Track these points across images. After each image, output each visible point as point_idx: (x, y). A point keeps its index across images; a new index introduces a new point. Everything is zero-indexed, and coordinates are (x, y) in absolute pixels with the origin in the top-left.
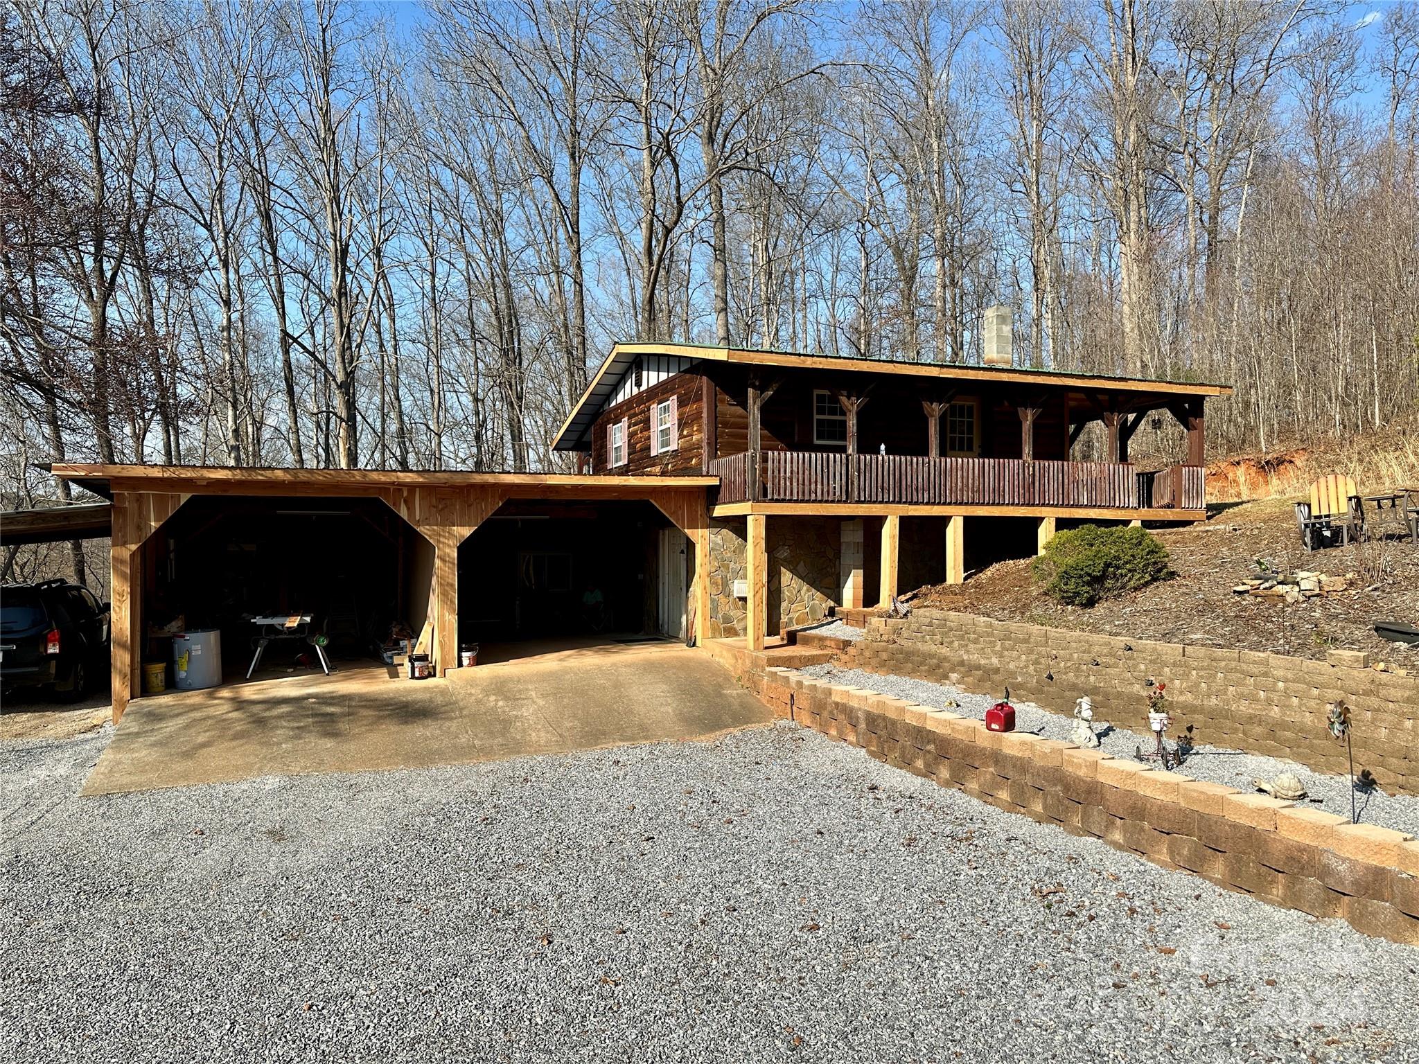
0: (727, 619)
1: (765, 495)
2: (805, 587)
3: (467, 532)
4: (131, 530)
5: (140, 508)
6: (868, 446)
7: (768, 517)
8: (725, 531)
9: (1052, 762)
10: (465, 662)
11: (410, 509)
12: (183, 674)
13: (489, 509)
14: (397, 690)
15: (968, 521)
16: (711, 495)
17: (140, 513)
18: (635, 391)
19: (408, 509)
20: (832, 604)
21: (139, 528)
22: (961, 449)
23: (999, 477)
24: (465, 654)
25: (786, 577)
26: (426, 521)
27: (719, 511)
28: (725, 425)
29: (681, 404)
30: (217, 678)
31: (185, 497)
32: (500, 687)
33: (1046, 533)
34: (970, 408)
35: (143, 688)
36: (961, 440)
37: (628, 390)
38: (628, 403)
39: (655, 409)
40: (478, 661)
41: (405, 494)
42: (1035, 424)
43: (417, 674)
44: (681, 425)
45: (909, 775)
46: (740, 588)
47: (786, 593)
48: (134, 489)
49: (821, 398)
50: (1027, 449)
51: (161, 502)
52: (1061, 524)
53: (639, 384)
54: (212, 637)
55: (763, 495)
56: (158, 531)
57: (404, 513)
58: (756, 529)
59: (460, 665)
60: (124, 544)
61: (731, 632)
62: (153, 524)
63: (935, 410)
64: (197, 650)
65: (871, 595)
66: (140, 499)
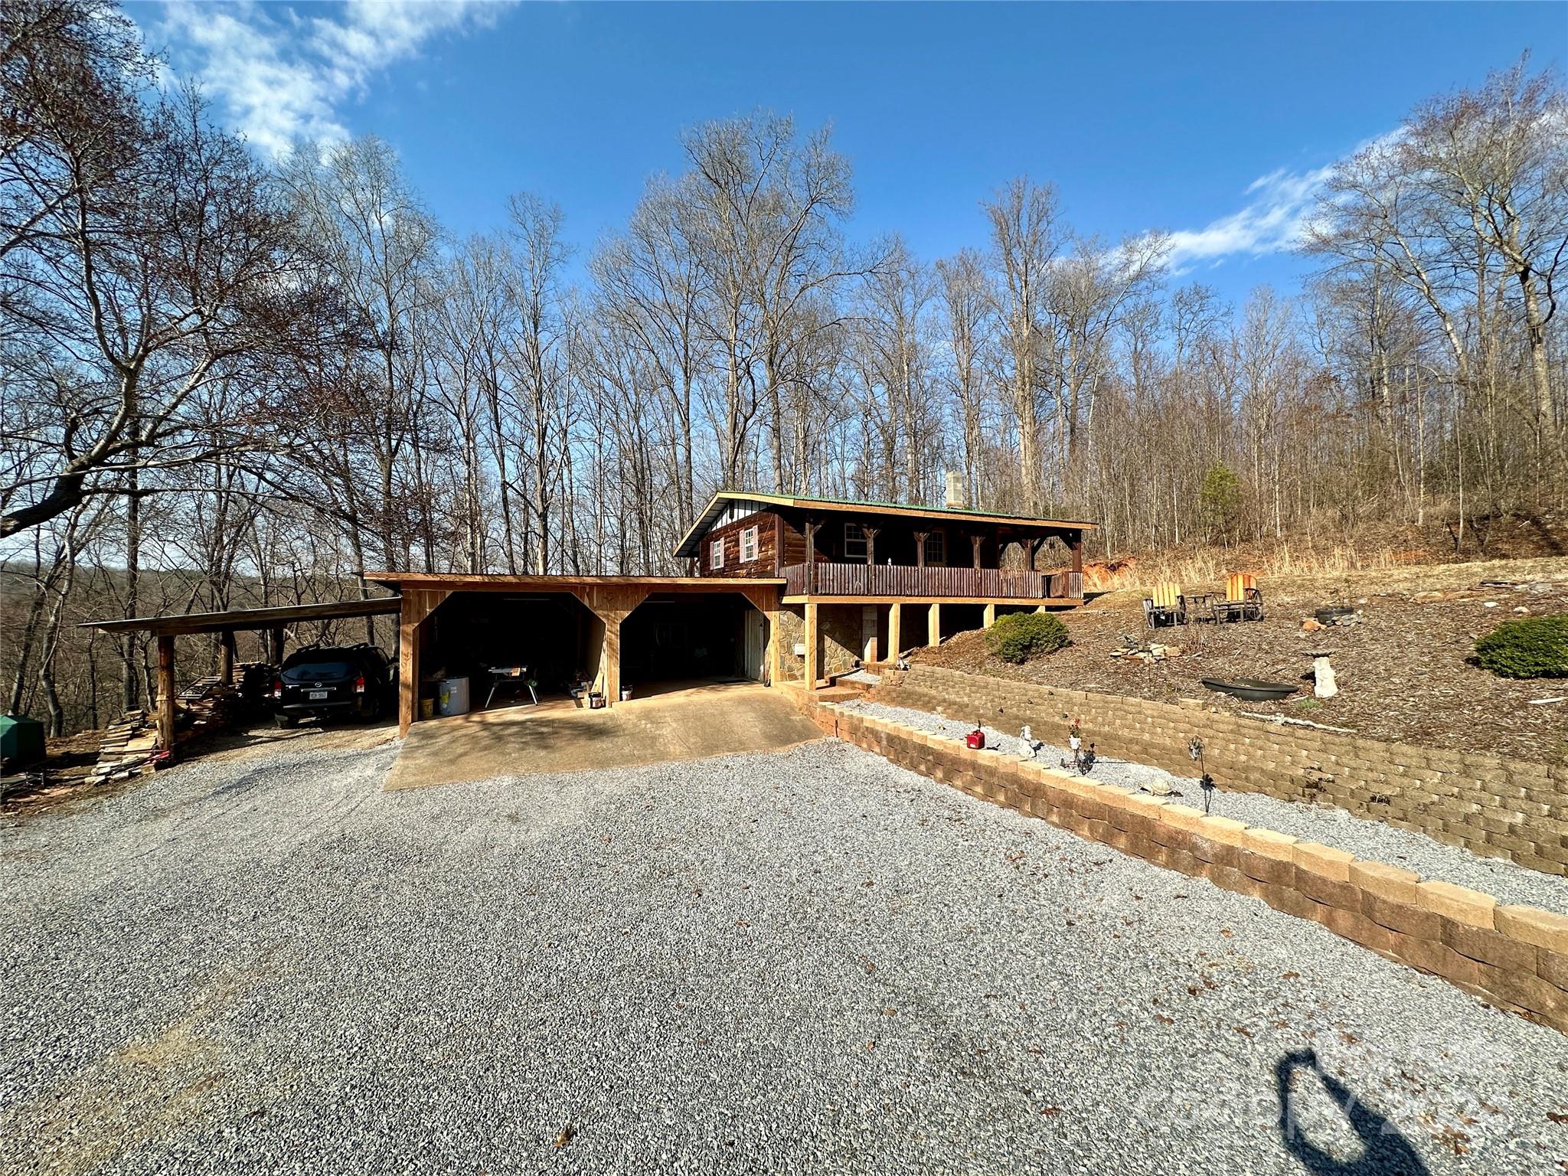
0: (790, 669)
1: (817, 591)
2: (840, 648)
3: (627, 614)
4: (413, 613)
5: (420, 599)
6: (880, 560)
7: (819, 606)
8: (789, 613)
9: (1010, 770)
10: (624, 697)
11: (591, 600)
12: (445, 706)
13: (641, 599)
14: (583, 717)
15: (942, 607)
16: (781, 590)
17: (420, 602)
18: (729, 521)
19: (589, 600)
20: (857, 658)
21: (419, 613)
22: (935, 560)
23: (961, 579)
24: (625, 693)
25: (828, 641)
26: (601, 607)
27: (786, 600)
28: (790, 545)
29: (761, 531)
30: (466, 707)
31: (448, 593)
32: (647, 715)
33: (988, 615)
34: (940, 535)
35: (420, 715)
36: (935, 555)
37: (725, 520)
38: (725, 529)
39: (743, 534)
40: (632, 697)
41: (589, 591)
42: (981, 546)
43: (594, 705)
44: (761, 544)
45: (915, 775)
46: (799, 649)
47: (828, 652)
48: (413, 587)
49: (849, 528)
50: (977, 562)
51: (433, 596)
52: (999, 610)
53: (732, 517)
54: (464, 682)
55: (814, 592)
56: (432, 614)
57: (586, 603)
58: (811, 613)
59: (621, 699)
60: (409, 623)
61: (793, 677)
62: (428, 610)
63: (923, 536)
64: (454, 690)
65: (882, 653)
66: (419, 594)
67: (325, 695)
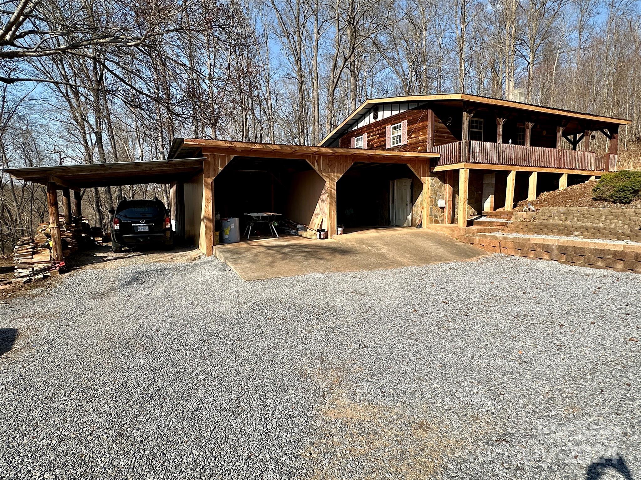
0: (436, 216)
3: (340, 176)
4: (212, 172)
5: (215, 161)
8: (436, 178)
10: (339, 232)
12: (227, 236)
13: (349, 165)
15: (539, 174)
16: (434, 162)
17: (215, 164)
18: (373, 121)
19: (318, 165)
20: (474, 210)
21: (214, 170)
24: (339, 229)
26: (324, 171)
27: (437, 169)
28: (437, 131)
29: (409, 123)
31: (232, 157)
33: (563, 181)
37: (369, 120)
38: (369, 127)
39: (389, 128)
40: (344, 232)
41: (317, 158)
43: (322, 237)
44: (409, 133)
46: (441, 203)
48: (212, 152)
50: (559, 145)
51: (223, 158)
53: (376, 117)
54: (237, 220)
56: (222, 171)
57: (316, 167)
58: (464, 177)
59: (337, 234)
60: (209, 177)
61: (437, 222)
62: (220, 168)
63: (530, 125)
64: (232, 226)
65: (500, 205)
66: (214, 157)
67: (147, 229)
